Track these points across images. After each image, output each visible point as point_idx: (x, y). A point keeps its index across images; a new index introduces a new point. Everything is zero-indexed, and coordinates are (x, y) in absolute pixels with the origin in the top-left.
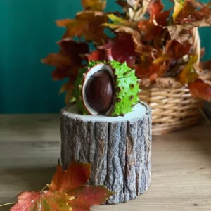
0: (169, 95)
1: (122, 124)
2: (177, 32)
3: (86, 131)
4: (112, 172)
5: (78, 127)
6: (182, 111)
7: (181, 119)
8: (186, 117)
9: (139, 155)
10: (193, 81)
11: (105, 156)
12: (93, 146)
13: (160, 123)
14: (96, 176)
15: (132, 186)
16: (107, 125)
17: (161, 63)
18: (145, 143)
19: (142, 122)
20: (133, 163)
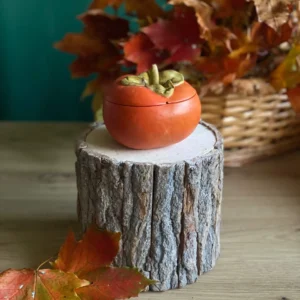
0: (255, 105)
1: (177, 168)
2: (270, 8)
3: (118, 179)
4: (160, 243)
5: (104, 171)
6: (276, 129)
7: (273, 141)
8: (282, 139)
9: (202, 214)
10: (294, 86)
11: (149, 219)
12: (129, 203)
13: (240, 148)
14: (134, 249)
15: (191, 263)
16: (151, 171)
17: (243, 56)
18: (213, 195)
19: (209, 163)
20: (193, 228)
